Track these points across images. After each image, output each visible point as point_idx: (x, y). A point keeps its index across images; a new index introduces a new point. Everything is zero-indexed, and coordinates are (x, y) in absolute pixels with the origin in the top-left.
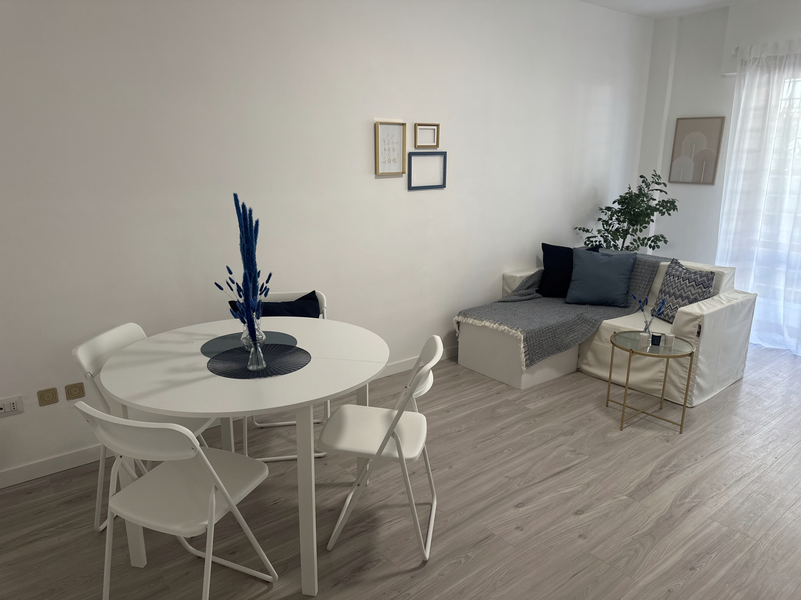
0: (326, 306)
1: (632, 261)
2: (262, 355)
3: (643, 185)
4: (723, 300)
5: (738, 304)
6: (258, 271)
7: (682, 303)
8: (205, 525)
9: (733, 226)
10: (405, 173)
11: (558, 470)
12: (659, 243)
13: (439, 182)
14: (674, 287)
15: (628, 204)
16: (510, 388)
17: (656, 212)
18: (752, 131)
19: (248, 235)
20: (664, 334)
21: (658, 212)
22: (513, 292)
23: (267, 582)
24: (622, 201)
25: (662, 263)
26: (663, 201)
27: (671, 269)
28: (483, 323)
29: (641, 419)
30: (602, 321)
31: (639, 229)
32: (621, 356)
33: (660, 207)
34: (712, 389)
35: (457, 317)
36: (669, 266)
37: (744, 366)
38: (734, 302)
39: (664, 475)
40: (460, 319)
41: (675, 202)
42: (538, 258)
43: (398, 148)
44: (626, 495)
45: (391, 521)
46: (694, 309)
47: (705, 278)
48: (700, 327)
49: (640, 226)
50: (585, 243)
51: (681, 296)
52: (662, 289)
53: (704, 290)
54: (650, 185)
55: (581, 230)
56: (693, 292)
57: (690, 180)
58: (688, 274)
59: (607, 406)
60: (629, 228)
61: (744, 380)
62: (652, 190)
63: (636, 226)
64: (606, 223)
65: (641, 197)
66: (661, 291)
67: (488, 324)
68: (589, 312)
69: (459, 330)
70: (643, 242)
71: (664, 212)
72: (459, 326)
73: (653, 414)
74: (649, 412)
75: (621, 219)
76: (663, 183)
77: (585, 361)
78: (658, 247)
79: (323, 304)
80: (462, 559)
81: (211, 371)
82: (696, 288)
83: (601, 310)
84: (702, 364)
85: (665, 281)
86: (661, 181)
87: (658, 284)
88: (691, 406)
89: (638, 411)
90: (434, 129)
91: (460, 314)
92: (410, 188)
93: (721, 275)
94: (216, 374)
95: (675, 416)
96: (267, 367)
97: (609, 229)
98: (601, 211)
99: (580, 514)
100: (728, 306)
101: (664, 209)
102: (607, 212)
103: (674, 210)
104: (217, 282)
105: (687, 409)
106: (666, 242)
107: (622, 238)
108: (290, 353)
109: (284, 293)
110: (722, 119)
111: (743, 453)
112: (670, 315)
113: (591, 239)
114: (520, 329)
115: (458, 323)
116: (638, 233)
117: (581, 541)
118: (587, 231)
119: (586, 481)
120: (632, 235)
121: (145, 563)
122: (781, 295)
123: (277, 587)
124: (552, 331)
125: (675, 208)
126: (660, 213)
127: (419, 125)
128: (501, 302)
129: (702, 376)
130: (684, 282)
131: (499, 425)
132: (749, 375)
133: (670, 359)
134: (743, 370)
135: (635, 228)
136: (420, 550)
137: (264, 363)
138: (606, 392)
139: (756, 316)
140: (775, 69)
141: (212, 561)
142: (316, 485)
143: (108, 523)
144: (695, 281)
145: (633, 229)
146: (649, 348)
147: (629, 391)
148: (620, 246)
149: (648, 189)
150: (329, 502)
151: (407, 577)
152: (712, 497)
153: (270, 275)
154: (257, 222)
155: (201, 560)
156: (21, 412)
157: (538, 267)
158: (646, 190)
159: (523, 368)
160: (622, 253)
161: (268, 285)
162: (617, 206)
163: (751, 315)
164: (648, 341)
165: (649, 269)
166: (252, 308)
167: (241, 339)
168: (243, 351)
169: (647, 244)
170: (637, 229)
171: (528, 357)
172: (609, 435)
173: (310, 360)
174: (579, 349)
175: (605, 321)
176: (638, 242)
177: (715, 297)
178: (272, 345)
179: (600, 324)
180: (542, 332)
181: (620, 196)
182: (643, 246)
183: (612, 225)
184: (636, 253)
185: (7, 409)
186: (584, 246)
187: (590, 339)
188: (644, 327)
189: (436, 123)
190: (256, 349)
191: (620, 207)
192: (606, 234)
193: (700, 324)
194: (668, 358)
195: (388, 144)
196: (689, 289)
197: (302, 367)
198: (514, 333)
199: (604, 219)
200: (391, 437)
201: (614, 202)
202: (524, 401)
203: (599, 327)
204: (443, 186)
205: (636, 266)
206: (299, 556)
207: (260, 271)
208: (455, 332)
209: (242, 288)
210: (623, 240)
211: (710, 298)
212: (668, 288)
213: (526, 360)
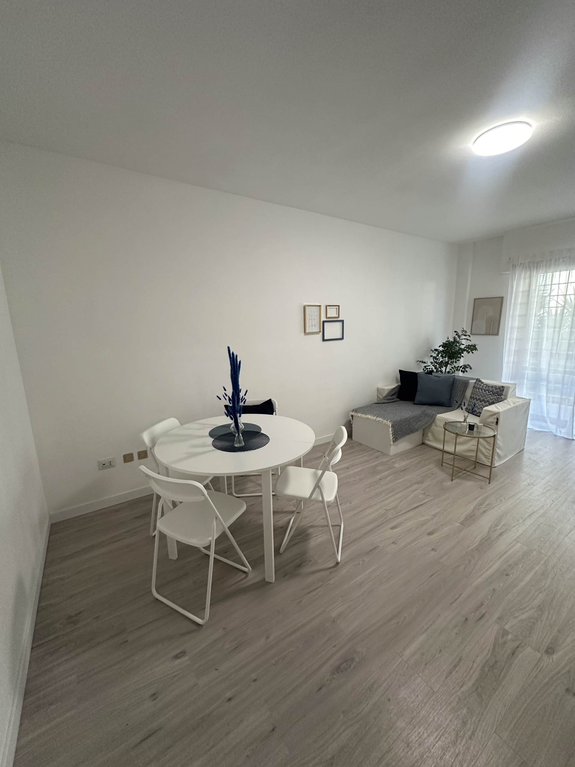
0: (277, 407)
1: (452, 380)
2: (242, 438)
3: (457, 337)
4: (510, 402)
5: (520, 405)
6: (240, 389)
7: (485, 404)
8: (209, 540)
9: (512, 359)
10: (321, 332)
11: (415, 505)
12: (467, 369)
13: (340, 336)
14: (479, 395)
15: (448, 347)
16: (384, 454)
17: (465, 351)
18: (521, 304)
19: (235, 370)
20: (476, 424)
21: (466, 351)
22: (384, 397)
23: (245, 572)
24: (444, 345)
25: (471, 381)
26: (469, 345)
27: (476, 384)
28: (367, 416)
29: (463, 474)
30: (437, 415)
31: (454, 361)
32: (450, 436)
33: (467, 348)
34: (506, 456)
35: (351, 413)
36: (475, 383)
37: (525, 442)
38: (517, 404)
39: (482, 510)
40: (353, 414)
41: (476, 346)
42: (397, 378)
43: (317, 319)
44: (459, 523)
45: (317, 536)
46: (492, 408)
47: (498, 390)
48: (498, 419)
49: (455, 359)
50: (423, 369)
51: (484, 400)
52: (471, 396)
53: (498, 397)
54: (460, 336)
55: (421, 362)
56: (492, 398)
57: (484, 333)
58: (487, 387)
59: (442, 466)
60: (449, 361)
61: (525, 450)
62: (462, 339)
63: (453, 360)
64: (435, 358)
65: (455, 343)
66: (471, 397)
67: (370, 417)
68: (429, 410)
69: (352, 420)
70: (457, 369)
71: (469, 352)
72: (352, 418)
73: (471, 471)
74: (468, 469)
75: (444, 356)
76: (468, 335)
77: (427, 438)
78: (467, 371)
79: (275, 406)
80: (361, 562)
81: (214, 447)
82: (493, 395)
83: (435, 408)
84: (500, 441)
85: (474, 391)
86: (467, 334)
87: (468, 393)
88: (494, 467)
89: (461, 469)
90: (337, 308)
91: (353, 411)
92: (324, 340)
93: (508, 388)
94: (217, 449)
95: (485, 473)
96: (245, 445)
97: (437, 361)
98: (432, 351)
99: (431, 535)
100: (514, 407)
101: (469, 349)
102: (436, 352)
103: (475, 350)
104: (218, 396)
105: (493, 469)
106: (471, 368)
107: (445, 367)
108: (258, 436)
109: (255, 400)
110: (502, 298)
111: (531, 497)
112: (478, 411)
113: (427, 367)
114: (389, 420)
115: (352, 416)
116: (454, 363)
117: (433, 553)
118: (425, 363)
119: (433, 513)
120: (450, 365)
121: (176, 557)
122: (544, 399)
123: (251, 576)
124: (408, 421)
125: (476, 349)
126: (467, 352)
127: (328, 306)
128: (377, 403)
129: (500, 448)
130: (486, 392)
131: (379, 477)
132: (527, 447)
133: (480, 439)
134: (524, 445)
135: (452, 361)
136: (334, 555)
137: (243, 442)
138: (441, 456)
139: (531, 412)
140: (534, 268)
141: (214, 558)
142: (273, 512)
143: (156, 533)
144: (492, 392)
145: (451, 361)
146: (467, 432)
147: (456, 457)
148: (444, 371)
149: (460, 338)
150: (280, 522)
151: (327, 572)
152: (515, 526)
153: (247, 391)
154: (240, 362)
155: (208, 556)
156: (114, 466)
157: (397, 383)
158: (458, 339)
159: (391, 443)
160: (445, 375)
161: (246, 397)
162: (441, 349)
163: (528, 410)
164: (467, 427)
165: (463, 384)
166: (237, 411)
167: (231, 428)
168: (231, 435)
169: (460, 370)
170: (453, 361)
171: (394, 436)
172: (445, 484)
173: (269, 441)
174: (423, 431)
175: (438, 415)
176: (454, 368)
177: (505, 401)
178: (247, 431)
179: (436, 417)
180: (402, 422)
181: (443, 343)
182: (458, 371)
183: (439, 359)
184: (454, 375)
185: (107, 464)
186: (423, 371)
187: (430, 425)
188: (464, 419)
189: (338, 304)
190: (239, 434)
191: (443, 349)
192: (436, 364)
193: (498, 417)
194: (479, 438)
195: (311, 317)
196: (489, 396)
197: (265, 445)
198: (386, 422)
199: (434, 356)
200: (317, 488)
201: (440, 346)
202: (393, 462)
203: (435, 418)
204: (342, 338)
205: (455, 383)
206: (263, 556)
207: (241, 389)
208: (351, 421)
209: (231, 398)
210: (445, 368)
211: (502, 402)
212: (475, 395)
213: (393, 438)
